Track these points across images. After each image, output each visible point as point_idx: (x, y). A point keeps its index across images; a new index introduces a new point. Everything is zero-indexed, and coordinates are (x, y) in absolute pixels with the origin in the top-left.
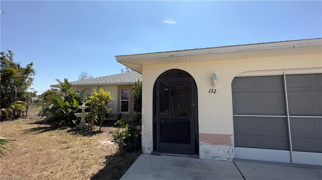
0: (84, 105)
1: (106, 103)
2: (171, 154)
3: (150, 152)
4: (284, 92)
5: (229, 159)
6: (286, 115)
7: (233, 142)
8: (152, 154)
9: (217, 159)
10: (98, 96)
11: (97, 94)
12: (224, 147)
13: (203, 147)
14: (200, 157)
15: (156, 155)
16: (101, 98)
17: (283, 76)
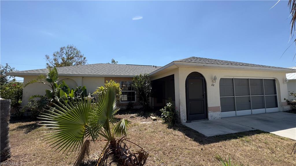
2: (196, 121)
3: (185, 121)
4: (233, 86)
5: (219, 118)
6: (234, 96)
7: (221, 110)
8: (187, 122)
9: (216, 119)
12: (218, 112)
13: (210, 114)
14: (209, 119)
15: (189, 122)
17: (233, 79)
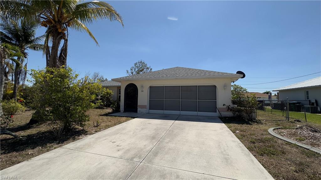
0: (99, 97)
1: (110, 96)
3: (123, 111)
4: (164, 92)
5: (146, 113)
6: (164, 99)
7: (148, 108)
10: (106, 93)
11: (106, 92)
12: (145, 109)
13: (139, 109)
14: (138, 113)
15: (125, 112)
16: (108, 93)
